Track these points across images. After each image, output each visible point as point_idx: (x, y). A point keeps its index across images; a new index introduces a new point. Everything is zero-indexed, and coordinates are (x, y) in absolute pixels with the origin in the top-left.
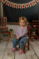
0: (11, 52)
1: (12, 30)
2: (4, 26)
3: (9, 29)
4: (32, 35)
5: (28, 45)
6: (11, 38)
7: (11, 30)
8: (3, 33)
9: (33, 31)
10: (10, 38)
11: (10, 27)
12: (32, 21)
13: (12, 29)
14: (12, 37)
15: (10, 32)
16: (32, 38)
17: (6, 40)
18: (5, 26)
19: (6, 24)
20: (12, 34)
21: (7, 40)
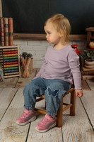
0: (17, 122)
1: (29, 56)
2: (5, 45)
3: (20, 53)
4: (85, 69)
5: (72, 101)
6: (26, 77)
7: (25, 55)
8: (3, 63)
9: (87, 58)
10: (22, 77)
11: (22, 47)
12: (87, 29)
13: (28, 53)
14: (28, 74)
15: (23, 60)
16: (84, 77)
17: (12, 84)
18: (9, 45)
19: (12, 38)
20: (27, 68)
21: (15, 82)
